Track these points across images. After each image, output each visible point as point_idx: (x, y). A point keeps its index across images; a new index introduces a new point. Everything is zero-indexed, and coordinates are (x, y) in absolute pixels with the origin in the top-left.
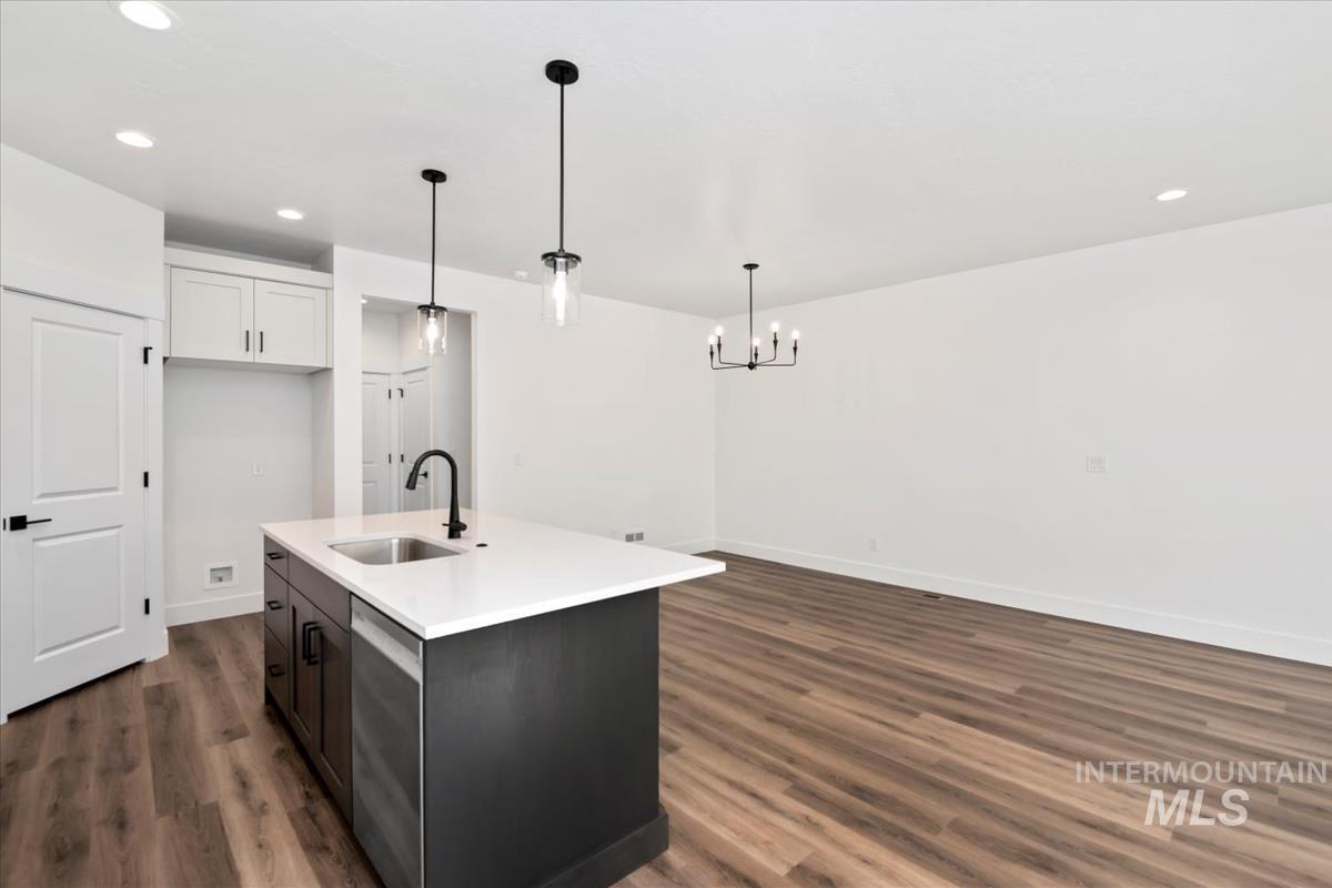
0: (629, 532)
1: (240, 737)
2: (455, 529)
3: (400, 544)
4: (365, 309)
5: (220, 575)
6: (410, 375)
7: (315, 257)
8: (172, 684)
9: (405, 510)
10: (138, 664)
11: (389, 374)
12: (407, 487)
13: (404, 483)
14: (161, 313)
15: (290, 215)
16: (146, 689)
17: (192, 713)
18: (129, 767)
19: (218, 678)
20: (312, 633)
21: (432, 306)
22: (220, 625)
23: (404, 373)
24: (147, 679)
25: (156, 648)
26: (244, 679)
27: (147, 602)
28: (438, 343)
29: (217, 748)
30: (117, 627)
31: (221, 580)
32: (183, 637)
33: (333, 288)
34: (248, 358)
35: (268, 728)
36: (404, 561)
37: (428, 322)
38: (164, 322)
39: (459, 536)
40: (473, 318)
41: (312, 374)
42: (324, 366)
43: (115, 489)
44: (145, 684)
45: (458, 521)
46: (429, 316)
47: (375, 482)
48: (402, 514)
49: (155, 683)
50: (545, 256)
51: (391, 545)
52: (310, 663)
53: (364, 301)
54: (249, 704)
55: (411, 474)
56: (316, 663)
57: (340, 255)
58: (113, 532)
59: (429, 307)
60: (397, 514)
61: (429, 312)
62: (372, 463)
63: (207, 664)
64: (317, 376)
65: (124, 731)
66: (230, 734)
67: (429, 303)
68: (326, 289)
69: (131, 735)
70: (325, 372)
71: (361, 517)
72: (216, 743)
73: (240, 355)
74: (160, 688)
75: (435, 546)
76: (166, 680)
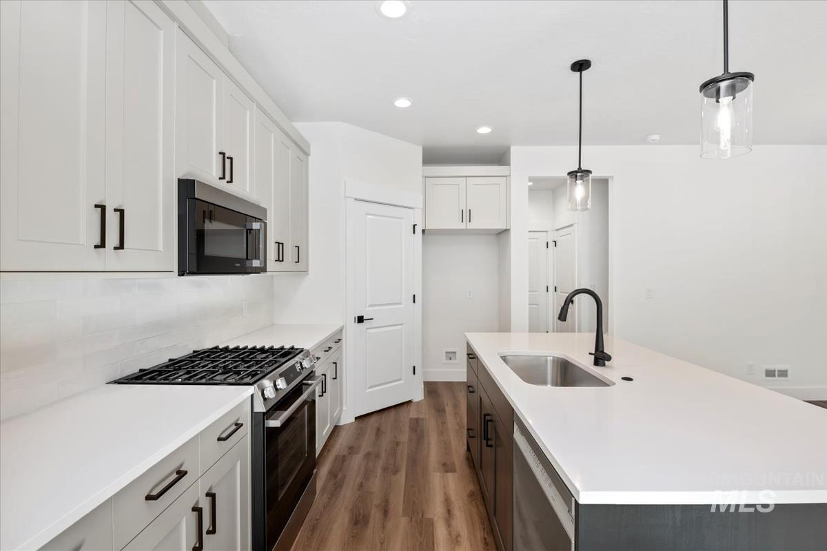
0: (771, 367)
1: (451, 472)
2: (601, 358)
3: (553, 361)
4: (531, 189)
5: (450, 356)
6: (561, 231)
7: (499, 157)
8: (422, 419)
9: (557, 332)
10: (410, 402)
11: (547, 232)
12: (559, 318)
13: (557, 316)
14: (421, 205)
15: (484, 130)
16: (411, 419)
17: (429, 444)
18: (396, 471)
19: (445, 423)
20: (489, 423)
21: (580, 171)
22: (449, 385)
23: (557, 230)
24: (413, 413)
25: (417, 394)
26: (457, 428)
27: (414, 367)
28: (585, 199)
29: (438, 474)
30: (400, 380)
31: (450, 359)
32: (431, 389)
33: (510, 176)
34: (462, 226)
35: (467, 470)
36: (557, 385)
37: (576, 184)
38: (422, 210)
39: (604, 365)
40: (610, 182)
41: (499, 234)
42: (505, 228)
43: (400, 304)
44: (411, 417)
45: (603, 352)
46: (576, 180)
47: (537, 304)
48: (555, 333)
49: (416, 417)
50: (705, 86)
51: (546, 361)
52: (488, 446)
53: (531, 184)
54: (458, 447)
55: (562, 308)
56: (491, 446)
57: (516, 153)
58: (400, 327)
59: (576, 172)
60: (552, 333)
61: (576, 176)
62: (536, 291)
63: (440, 411)
64: (502, 234)
65: (397, 444)
66: (447, 467)
67: (576, 169)
68: (506, 176)
69: (400, 447)
70: (506, 231)
71: (527, 333)
72: (438, 472)
73: (458, 225)
74: (417, 420)
75: (582, 370)
76: (420, 417)
